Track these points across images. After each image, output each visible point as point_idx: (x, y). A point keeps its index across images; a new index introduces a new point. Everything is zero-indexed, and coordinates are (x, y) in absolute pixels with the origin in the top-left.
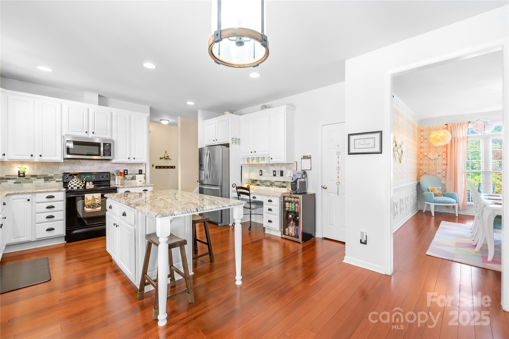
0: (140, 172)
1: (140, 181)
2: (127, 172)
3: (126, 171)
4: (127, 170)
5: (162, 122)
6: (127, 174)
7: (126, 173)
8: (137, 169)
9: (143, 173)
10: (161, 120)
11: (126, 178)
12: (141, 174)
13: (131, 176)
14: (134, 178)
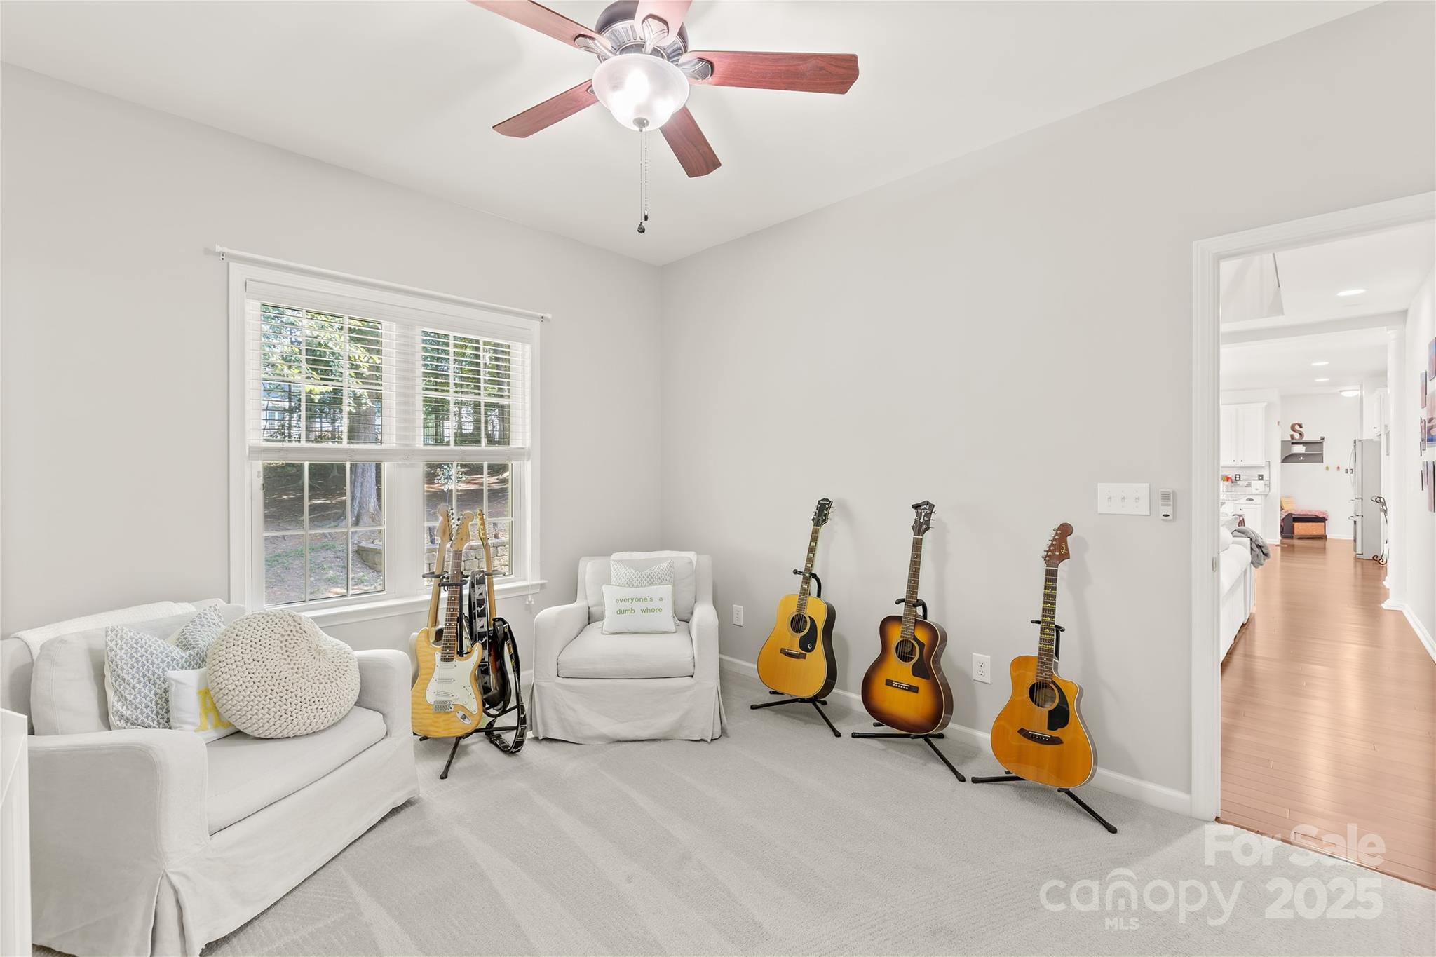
0: (1261, 477)
1: (1257, 489)
2: (1240, 477)
3: (1238, 476)
4: (1240, 475)
5: (1342, 393)
6: (1240, 480)
7: (1238, 479)
8: (1256, 474)
9: (1264, 478)
10: (1341, 391)
11: (1238, 485)
12: (1262, 479)
13: (1247, 483)
14: (1249, 485)
